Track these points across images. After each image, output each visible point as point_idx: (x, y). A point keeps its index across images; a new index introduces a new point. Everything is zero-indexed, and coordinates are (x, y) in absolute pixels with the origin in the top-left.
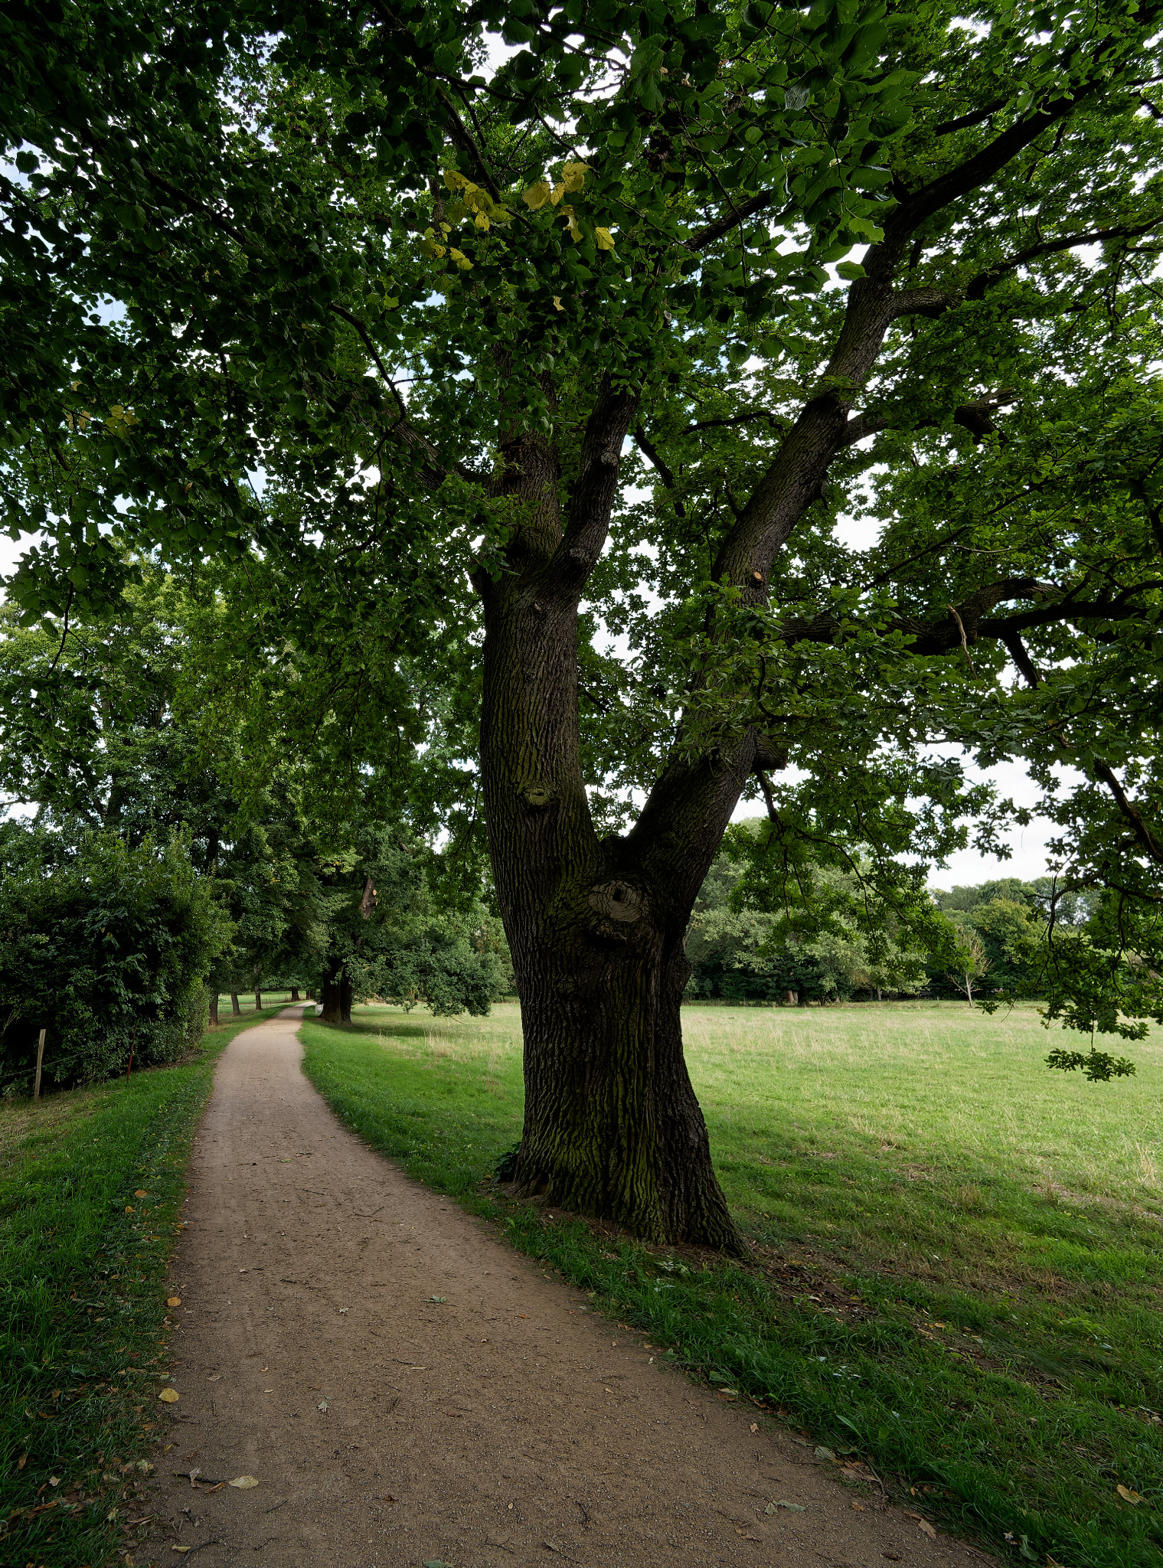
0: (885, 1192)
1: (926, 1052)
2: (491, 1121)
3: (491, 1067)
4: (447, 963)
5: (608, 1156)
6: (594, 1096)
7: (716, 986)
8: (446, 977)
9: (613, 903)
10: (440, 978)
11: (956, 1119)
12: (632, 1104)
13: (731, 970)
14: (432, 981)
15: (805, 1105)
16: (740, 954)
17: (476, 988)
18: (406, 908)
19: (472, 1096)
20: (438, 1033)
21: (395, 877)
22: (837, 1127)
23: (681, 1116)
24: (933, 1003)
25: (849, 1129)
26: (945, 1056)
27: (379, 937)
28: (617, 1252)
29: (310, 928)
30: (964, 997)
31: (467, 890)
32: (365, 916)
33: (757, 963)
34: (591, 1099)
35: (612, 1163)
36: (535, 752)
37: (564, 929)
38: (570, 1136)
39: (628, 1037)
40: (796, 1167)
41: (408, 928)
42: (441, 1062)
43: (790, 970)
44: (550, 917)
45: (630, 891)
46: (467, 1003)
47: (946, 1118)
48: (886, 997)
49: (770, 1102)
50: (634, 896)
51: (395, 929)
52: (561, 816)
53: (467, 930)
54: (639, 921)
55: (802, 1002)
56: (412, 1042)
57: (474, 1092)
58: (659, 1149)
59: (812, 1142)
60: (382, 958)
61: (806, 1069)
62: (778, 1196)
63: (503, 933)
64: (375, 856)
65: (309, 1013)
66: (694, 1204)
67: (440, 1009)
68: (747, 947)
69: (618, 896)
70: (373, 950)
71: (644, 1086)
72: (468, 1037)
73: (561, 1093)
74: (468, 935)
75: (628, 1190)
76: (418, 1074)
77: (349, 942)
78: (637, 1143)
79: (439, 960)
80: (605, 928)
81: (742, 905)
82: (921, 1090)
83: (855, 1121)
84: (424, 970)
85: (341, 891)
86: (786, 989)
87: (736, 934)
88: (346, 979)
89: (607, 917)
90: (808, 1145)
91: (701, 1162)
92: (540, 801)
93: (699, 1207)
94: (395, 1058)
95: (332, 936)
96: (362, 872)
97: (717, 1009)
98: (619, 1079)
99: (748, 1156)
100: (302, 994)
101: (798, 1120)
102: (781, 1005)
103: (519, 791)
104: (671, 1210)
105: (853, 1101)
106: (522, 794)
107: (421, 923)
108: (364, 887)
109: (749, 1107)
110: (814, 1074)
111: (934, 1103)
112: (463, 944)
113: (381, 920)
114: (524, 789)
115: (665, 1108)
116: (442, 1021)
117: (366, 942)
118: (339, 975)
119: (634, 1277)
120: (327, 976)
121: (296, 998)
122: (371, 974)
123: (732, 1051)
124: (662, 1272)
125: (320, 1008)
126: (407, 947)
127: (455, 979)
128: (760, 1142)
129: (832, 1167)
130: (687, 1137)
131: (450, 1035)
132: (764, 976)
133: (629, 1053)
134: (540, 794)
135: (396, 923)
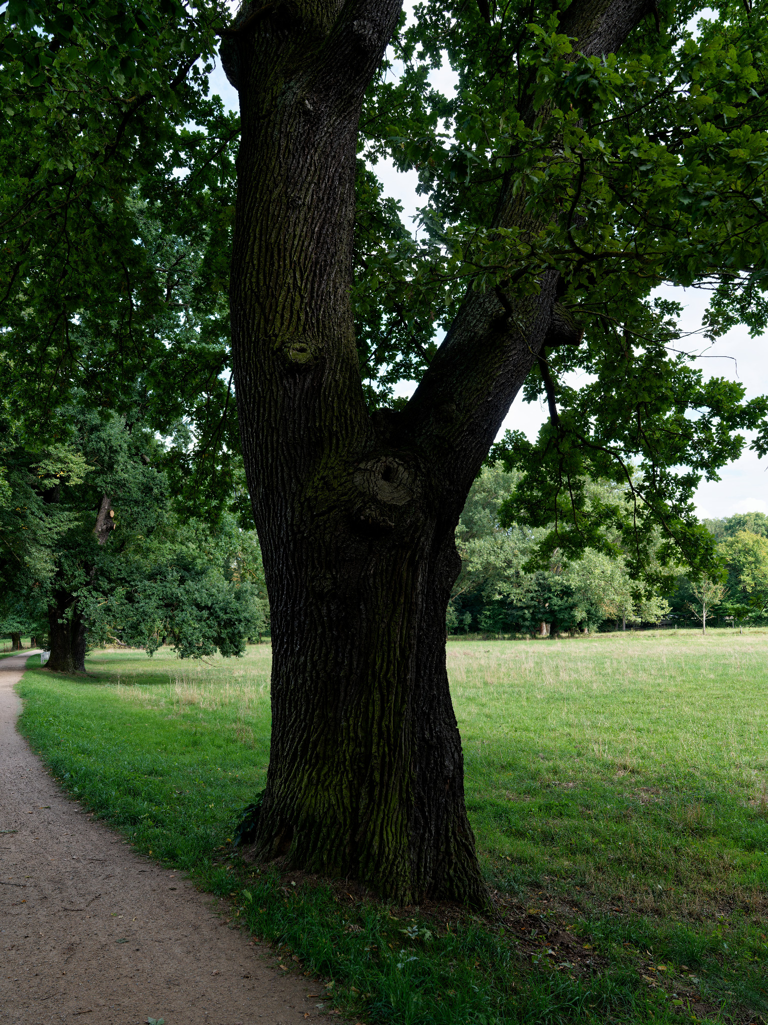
0: (618, 819)
1: (663, 676)
2: (238, 774)
3: (242, 714)
4: (197, 595)
5: (358, 796)
6: (347, 720)
7: (474, 619)
8: (195, 612)
9: (382, 482)
10: (189, 613)
11: (685, 740)
12: (388, 727)
13: (491, 603)
14: (180, 616)
15: (552, 735)
16: (502, 586)
17: (229, 623)
18: (150, 532)
19: (219, 747)
20: (186, 679)
21: (137, 495)
22: (579, 755)
23: (438, 738)
24: (671, 631)
25: (590, 755)
26: (679, 679)
27: (116, 565)
28: (360, 921)
29: (30, 554)
30: (698, 625)
31: (216, 498)
32: (100, 542)
33: (516, 595)
34: (344, 724)
35: (363, 804)
36: (298, 298)
37: (323, 514)
38: (319, 775)
39: (389, 643)
40: (540, 800)
41: (152, 556)
42: (188, 710)
43: (546, 600)
44: (308, 500)
45: (401, 469)
46: (219, 642)
47: (676, 739)
48: (630, 626)
49: (518, 733)
50: (406, 475)
51: (137, 557)
52: (327, 377)
53: (220, 557)
54: (409, 504)
55: (553, 634)
56: (156, 691)
57: (221, 742)
58: (412, 781)
59: (556, 773)
60: (121, 591)
61: (556, 698)
62: (521, 835)
63: (260, 560)
64: (111, 468)
65: (32, 662)
66: (443, 848)
67: (188, 649)
68: (508, 578)
69: (388, 475)
70: (110, 581)
71: (403, 702)
72: (219, 682)
73: (311, 719)
74: (221, 562)
75: (377, 838)
76: (161, 726)
77: (80, 572)
78: (390, 776)
79: (188, 592)
80: (372, 512)
81: (512, 518)
82: (656, 712)
83: (596, 747)
84: (171, 604)
85: (70, 510)
86: (541, 620)
87: (500, 564)
88: (78, 616)
89: (374, 499)
90: (551, 776)
91: (454, 794)
92: (302, 358)
93: (448, 853)
94: (135, 709)
95: (58, 563)
96: (94, 488)
97: (474, 643)
98: (377, 696)
99: (494, 793)
100: (26, 642)
101: (544, 750)
102: (534, 637)
103: (277, 344)
104: (420, 859)
105: (594, 726)
106: (280, 349)
107: (166, 552)
108: (98, 507)
109: (498, 741)
110: (560, 704)
111: (665, 724)
112: (215, 574)
113: (120, 548)
114: (283, 343)
115: (422, 729)
116: (191, 665)
117: (102, 572)
118: (69, 613)
119: (376, 953)
120: (53, 614)
121: (17, 646)
122: (108, 610)
123: (486, 684)
124: (405, 942)
125: (47, 655)
126: (151, 577)
127: (205, 613)
128: (506, 777)
129: (572, 797)
130: (442, 764)
131: (198, 681)
132: (522, 608)
133: (389, 662)
134: (302, 350)
135: (138, 549)
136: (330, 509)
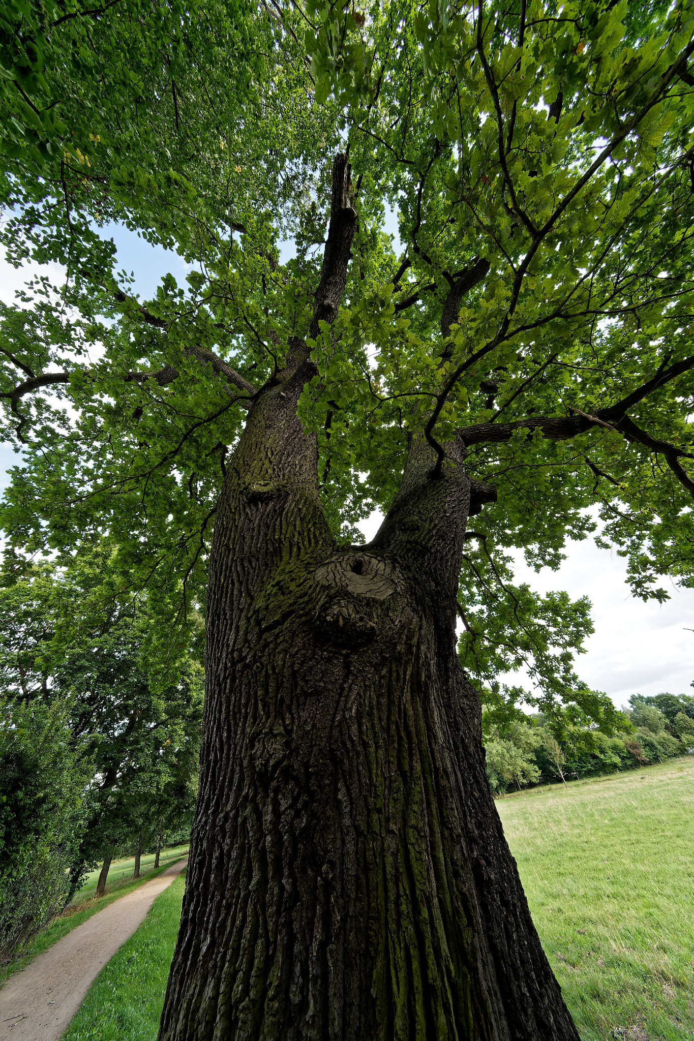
9: (350, 574)
30: (559, 781)
37: (274, 625)
45: (374, 561)
48: (523, 787)
50: (381, 566)
52: (289, 506)
54: (392, 599)
69: (358, 567)
80: (343, 610)
89: (342, 592)
92: (265, 489)
134: (266, 485)
136: (285, 617)
